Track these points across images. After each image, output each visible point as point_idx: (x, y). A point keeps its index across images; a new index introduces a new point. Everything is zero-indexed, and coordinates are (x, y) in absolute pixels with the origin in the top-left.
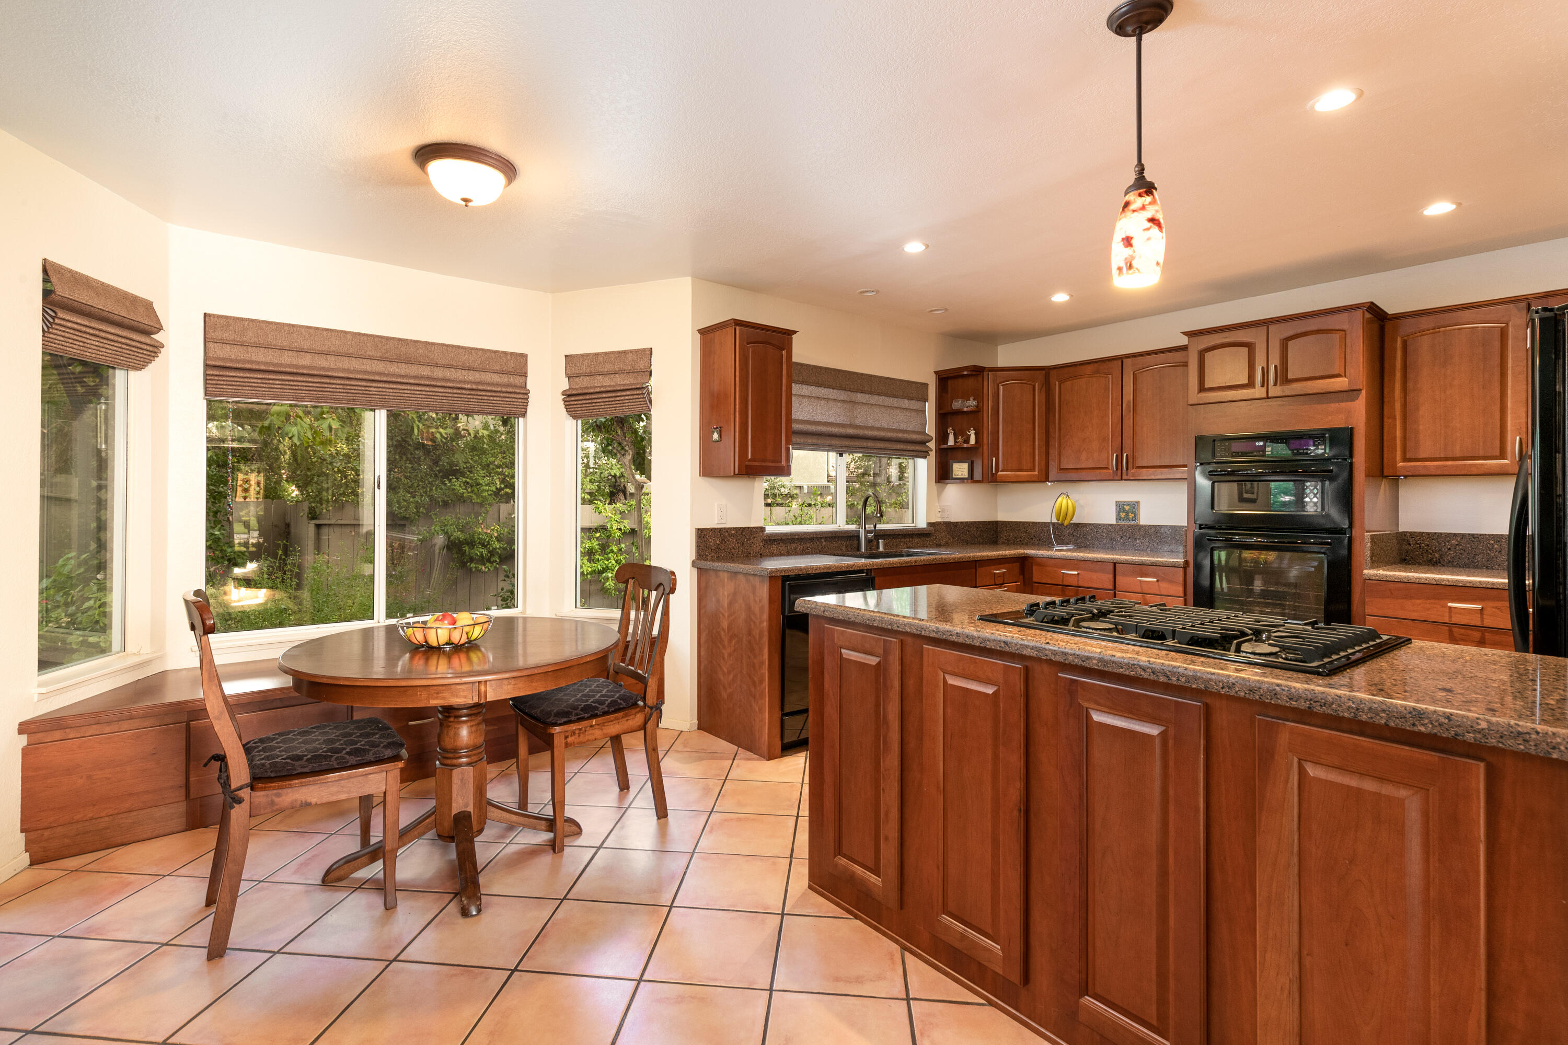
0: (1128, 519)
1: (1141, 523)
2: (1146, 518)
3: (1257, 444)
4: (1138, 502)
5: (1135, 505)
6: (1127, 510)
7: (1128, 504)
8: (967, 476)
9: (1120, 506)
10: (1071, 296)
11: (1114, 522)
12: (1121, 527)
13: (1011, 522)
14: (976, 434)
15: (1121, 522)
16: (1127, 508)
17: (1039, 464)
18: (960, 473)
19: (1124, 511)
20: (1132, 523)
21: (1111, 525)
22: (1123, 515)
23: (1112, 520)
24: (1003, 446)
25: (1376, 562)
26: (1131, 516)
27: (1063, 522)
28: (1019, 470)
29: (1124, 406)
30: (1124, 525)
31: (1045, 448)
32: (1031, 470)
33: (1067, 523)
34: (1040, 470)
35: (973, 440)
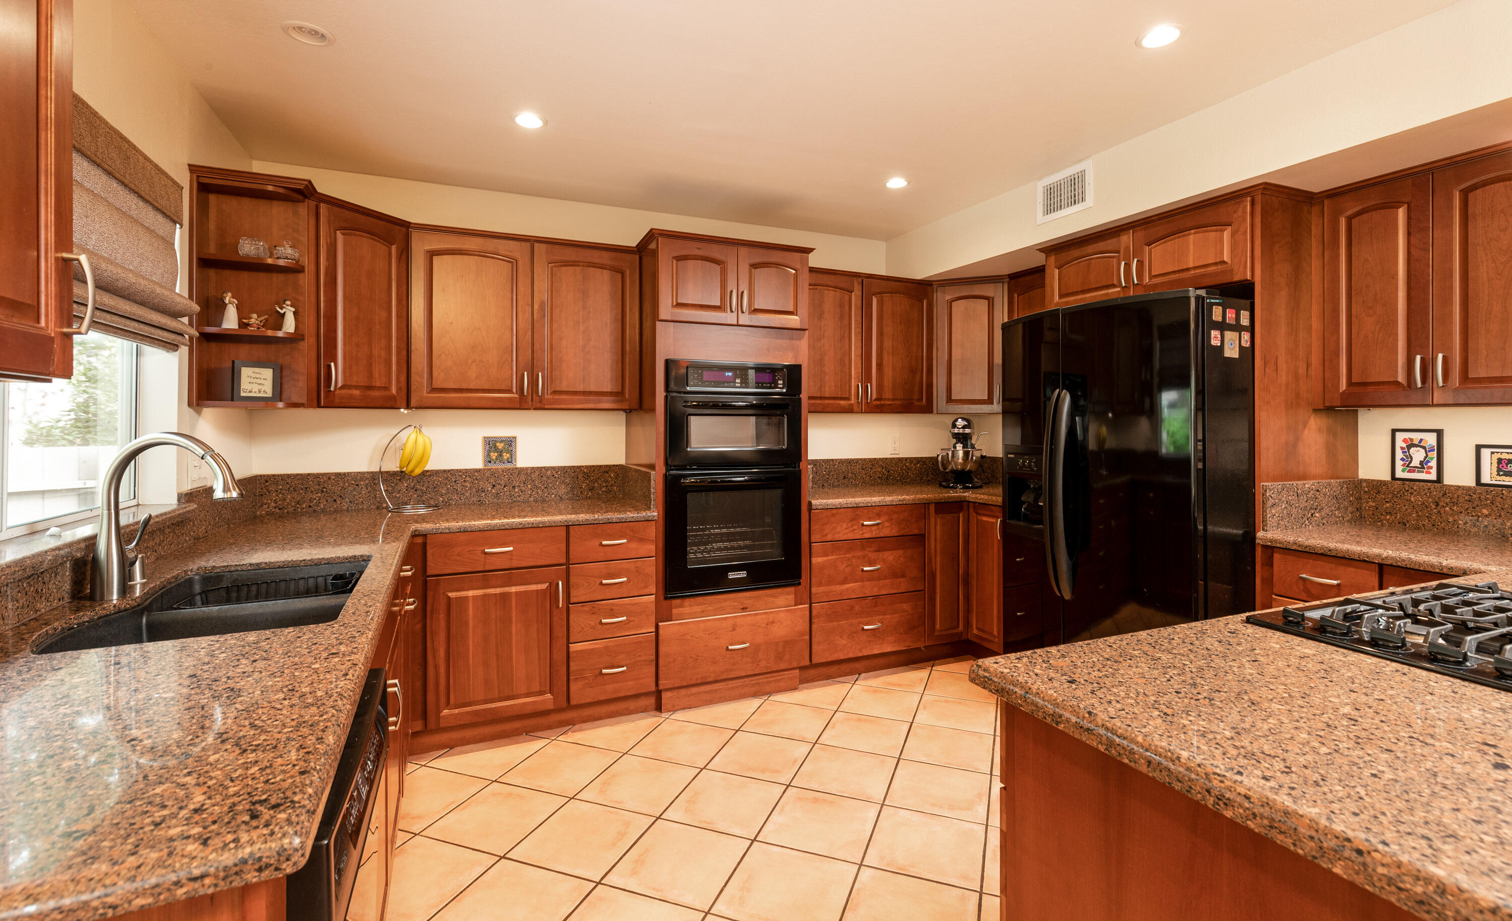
0: (502, 461)
1: (521, 465)
2: (527, 457)
3: (727, 374)
4: (515, 438)
5: (510, 442)
6: (500, 449)
7: (502, 439)
9: (491, 444)
10: (546, 123)
11: (481, 466)
12: (493, 473)
13: (289, 476)
14: (295, 314)
15: (491, 466)
16: (500, 446)
17: (397, 380)
18: (255, 388)
19: (496, 449)
20: (509, 466)
21: (478, 471)
22: (494, 455)
23: (476, 462)
24: (345, 344)
26: (506, 456)
27: (412, 471)
28: (370, 388)
29: (536, 307)
30: (497, 470)
31: (404, 353)
32: (387, 388)
33: (418, 471)
34: (399, 389)
35: (290, 325)
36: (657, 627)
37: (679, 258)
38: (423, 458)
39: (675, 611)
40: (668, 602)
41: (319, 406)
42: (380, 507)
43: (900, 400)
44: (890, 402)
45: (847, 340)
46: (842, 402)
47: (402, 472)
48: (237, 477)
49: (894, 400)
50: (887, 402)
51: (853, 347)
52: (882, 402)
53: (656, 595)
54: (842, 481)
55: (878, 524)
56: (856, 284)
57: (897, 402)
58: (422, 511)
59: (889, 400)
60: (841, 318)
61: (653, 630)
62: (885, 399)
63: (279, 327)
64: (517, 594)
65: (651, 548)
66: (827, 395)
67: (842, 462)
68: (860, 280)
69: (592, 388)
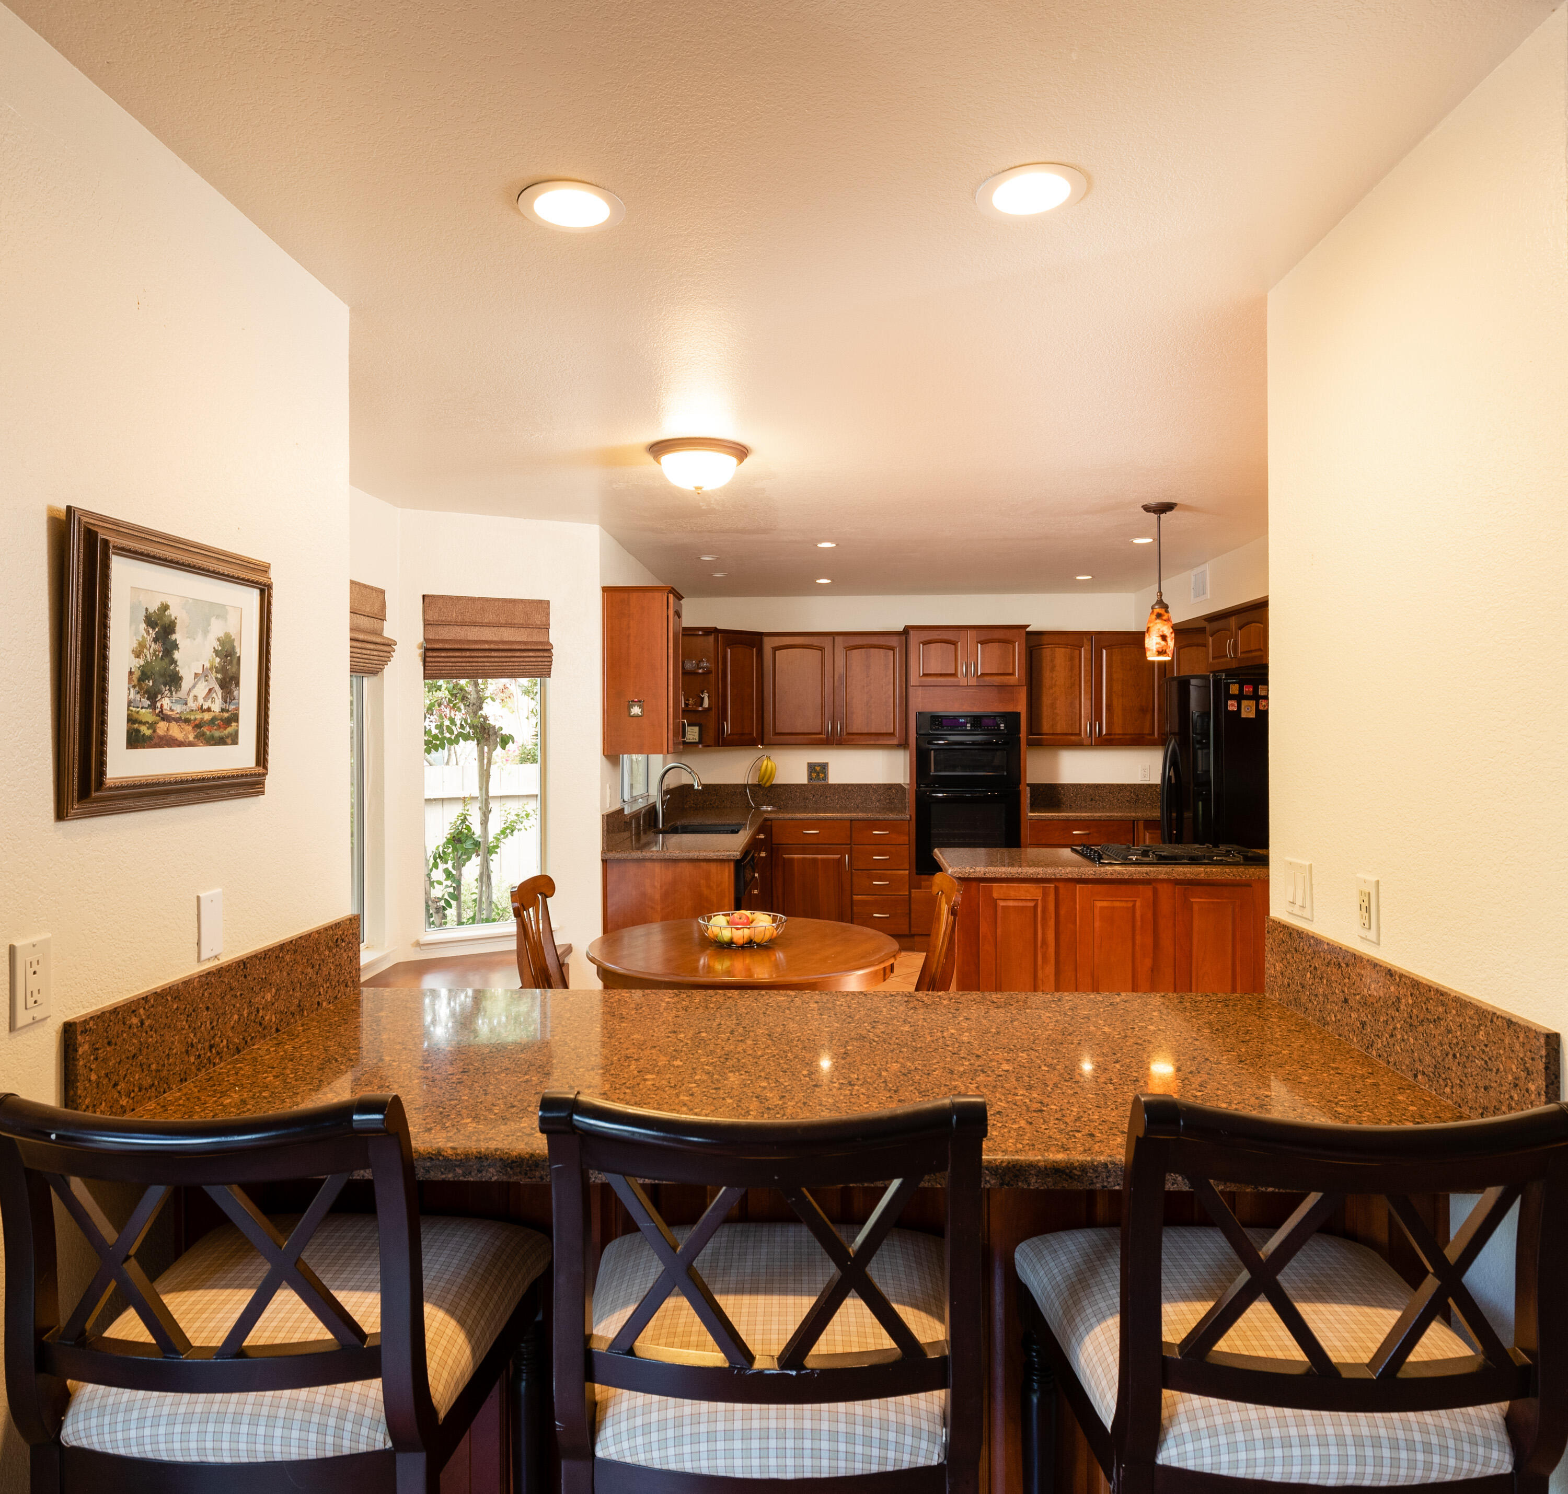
0: (819, 779)
1: (830, 782)
2: (835, 777)
3: (960, 721)
4: (827, 764)
5: (824, 767)
6: (818, 771)
7: (819, 765)
8: (697, 741)
9: (812, 767)
11: (806, 782)
12: (814, 786)
14: (709, 697)
15: (812, 782)
16: (818, 769)
17: (757, 728)
18: (691, 737)
19: (815, 771)
20: (823, 782)
21: (803, 785)
22: (814, 775)
23: (803, 779)
24: (731, 710)
25: (1034, 807)
26: (822, 775)
27: (765, 784)
28: (743, 734)
29: (836, 678)
30: (816, 785)
31: (760, 712)
32: (751, 734)
33: (768, 784)
34: (757, 734)
35: (706, 704)
36: (910, 892)
37: (926, 643)
38: (771, 776)
39: (923, 883)
40: (918, 876)
41: (719, 746)
42: (749, 807)
43: (1131, 734)
44: (1120, 737)
45: (1077, 687)
46: (1073, 738)
47: (760, 785)
48: (702, 783)
49: (1123, 734)
50: (1117, 737)
51: (1083, 692)
52: (1112, 737)
53: (909, 870)
54: (1090, 803)
55: (1088, 834)
56: (1085, 640)
57: (1128, 737)
58: (769, 809)
59: (1119, 734)
60: (1072, 669)
61: (907, 893)
62: (1115, 734)
63: (701, 705)
64: (822, 860)
65: (905, 839)
66: (1059, 732)
67: (1089, 786)
68: (1089, 637)
69: (873, 731)
